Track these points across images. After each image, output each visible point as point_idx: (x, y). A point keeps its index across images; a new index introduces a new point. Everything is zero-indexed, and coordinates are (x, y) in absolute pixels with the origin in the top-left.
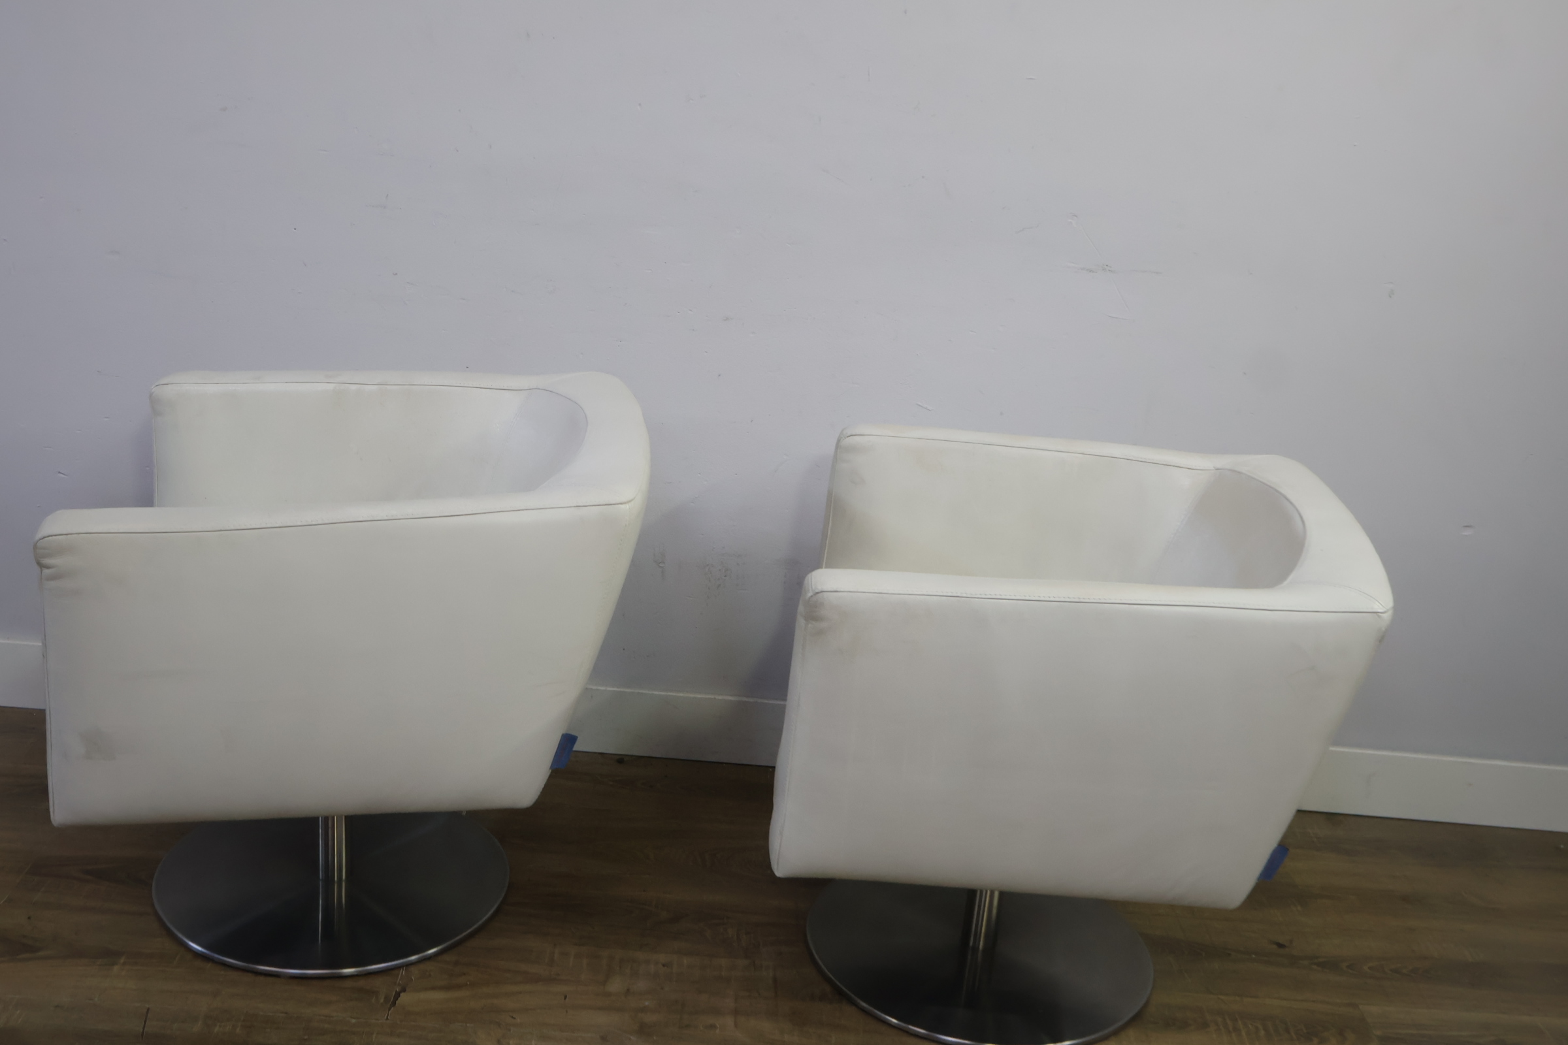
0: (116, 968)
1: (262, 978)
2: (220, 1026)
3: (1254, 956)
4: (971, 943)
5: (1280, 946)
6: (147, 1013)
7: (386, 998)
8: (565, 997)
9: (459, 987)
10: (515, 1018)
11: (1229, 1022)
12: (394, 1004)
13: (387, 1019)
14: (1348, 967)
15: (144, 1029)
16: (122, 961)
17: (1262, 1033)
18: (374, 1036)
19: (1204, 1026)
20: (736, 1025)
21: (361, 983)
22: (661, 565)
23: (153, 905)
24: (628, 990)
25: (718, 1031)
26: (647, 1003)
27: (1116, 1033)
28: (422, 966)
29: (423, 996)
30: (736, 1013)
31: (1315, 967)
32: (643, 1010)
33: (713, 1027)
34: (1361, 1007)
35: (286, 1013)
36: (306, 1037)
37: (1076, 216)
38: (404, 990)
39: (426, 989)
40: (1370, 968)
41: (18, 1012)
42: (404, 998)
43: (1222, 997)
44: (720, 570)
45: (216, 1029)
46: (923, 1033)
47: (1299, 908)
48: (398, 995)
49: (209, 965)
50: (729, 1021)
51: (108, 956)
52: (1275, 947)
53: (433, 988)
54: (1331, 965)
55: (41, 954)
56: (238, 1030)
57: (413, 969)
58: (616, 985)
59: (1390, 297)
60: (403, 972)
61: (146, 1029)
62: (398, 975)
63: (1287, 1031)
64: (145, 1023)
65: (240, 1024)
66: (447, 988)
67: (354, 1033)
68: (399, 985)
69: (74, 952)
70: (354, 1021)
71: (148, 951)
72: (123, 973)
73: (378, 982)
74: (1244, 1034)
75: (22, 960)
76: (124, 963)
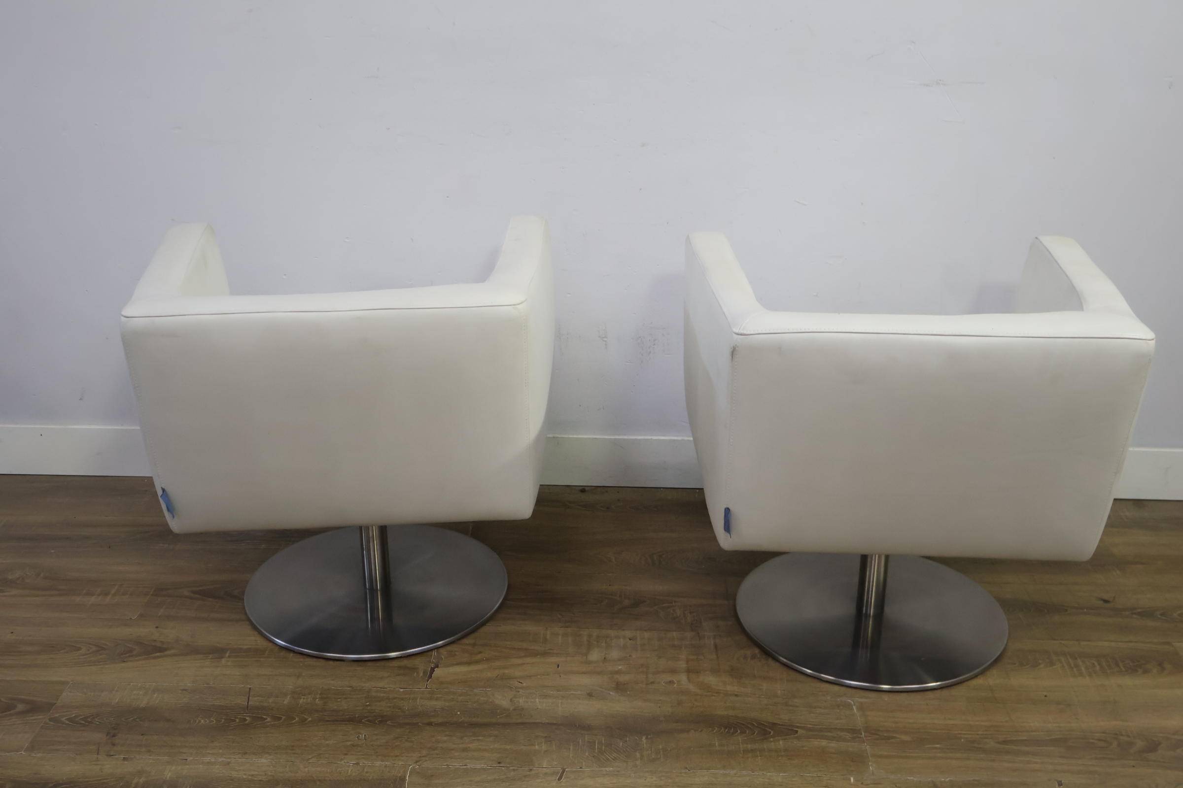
0: (224, 660)
1: (331, 663)
2: (304, 699)
3: (1085, 610)
4: (864, 611)
5: (1106, 601)
6: (250, 691)
7: (425, 672)
8: (558, 666)
9: (477, 662)
10: (521, 683)
11: (1070, 660)
12: (430, 677)
13: (427, 688)
14: (1162, 615)
15: (248, 703)
16: (227, 655)
17: (1098, 668)
18: (418, 700)
19: (1051, 663)
20: (689, 680)
21: (405, 662)
22: (605, 339)
23: (246, 613)
24: (605, 658)
25: (675, 686)
26: (620, 668)
27: (982, 672)
28: (449, 648)
29: (452, 669)
30: (688, 671)
31: (1135, 616)
32: (618, 672)
33: (671, 682)
34: (1174, 644)
35: (351, 687)
36: (368, 703)
37: (913, 42)
38: (437, 666)
39: (453, 665)
41: (156, 695)
42: (437, 671)
43: (1063, 642)
44: (650, 340)
45: (301, 701)
46: (832, 680)
47: (1118, 572)
48: (433, 670)
50: (683, 678)
51: (217, 652)
52: (1102, 602)
53: (459, 664)
54: (1147, 614)
55: (168, 652)
56: (317, 701)
57: (442, 650)
58: (595, 655)
59: (1170, 88)
60: (434, 653)
61: (249, 703)
62: (432, 655)
63: (1117, 665)
64: (249, 698)
65: (318, 696)
66: (469, 663)
67: (403, 699)
68: (433, 662)
69: (192, 650)
70: (402, 690)
71: (246, 647)
72: (229, 664)
73: (417, 661)
74: (1083, 669)
75: (154, 658)
76: (229, 657)
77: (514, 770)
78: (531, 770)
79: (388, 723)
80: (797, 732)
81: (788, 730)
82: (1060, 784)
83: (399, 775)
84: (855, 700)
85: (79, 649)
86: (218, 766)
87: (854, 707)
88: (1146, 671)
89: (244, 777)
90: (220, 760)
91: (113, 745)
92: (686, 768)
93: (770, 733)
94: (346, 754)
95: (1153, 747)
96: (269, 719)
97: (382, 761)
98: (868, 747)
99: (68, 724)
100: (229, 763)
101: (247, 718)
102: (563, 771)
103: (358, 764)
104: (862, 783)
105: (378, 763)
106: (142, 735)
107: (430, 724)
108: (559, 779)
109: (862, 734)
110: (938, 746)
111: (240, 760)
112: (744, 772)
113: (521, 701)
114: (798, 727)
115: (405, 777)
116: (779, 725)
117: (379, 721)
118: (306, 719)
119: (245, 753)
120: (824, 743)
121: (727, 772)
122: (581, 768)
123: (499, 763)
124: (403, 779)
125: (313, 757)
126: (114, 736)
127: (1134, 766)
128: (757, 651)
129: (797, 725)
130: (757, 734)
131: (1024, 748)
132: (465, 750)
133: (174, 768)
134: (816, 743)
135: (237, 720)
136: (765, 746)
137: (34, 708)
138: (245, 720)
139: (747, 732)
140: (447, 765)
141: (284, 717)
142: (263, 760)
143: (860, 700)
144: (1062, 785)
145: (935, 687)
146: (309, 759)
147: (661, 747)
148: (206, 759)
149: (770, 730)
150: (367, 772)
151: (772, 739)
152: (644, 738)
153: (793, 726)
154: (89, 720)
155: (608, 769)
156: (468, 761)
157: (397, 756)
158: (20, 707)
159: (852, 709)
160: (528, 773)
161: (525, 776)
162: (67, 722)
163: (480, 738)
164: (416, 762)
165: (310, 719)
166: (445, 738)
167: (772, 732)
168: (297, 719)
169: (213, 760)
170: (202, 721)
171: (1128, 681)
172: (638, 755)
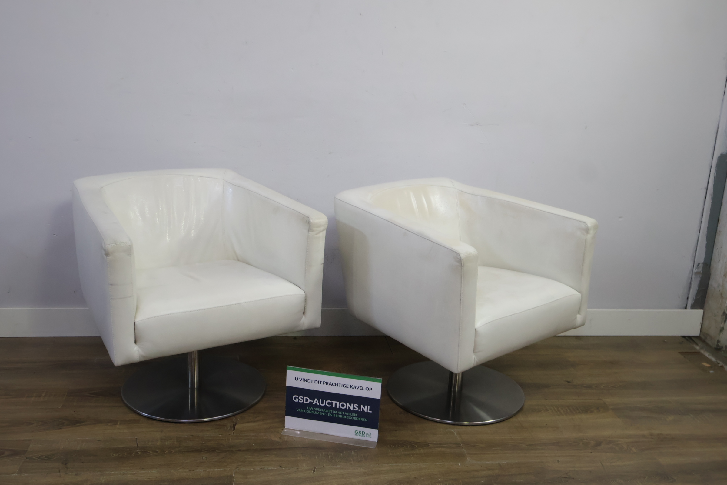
0: (118, 426)
1: (178, 424)
2: (168, 442)
3: (559, 386)
5: (569, 382)
6: (136, 440)
7: (231, 427)
9: (257, 421)
11: (555, 408)
12: (234, 429)
13: (233, 434)
14: (596, 387)
15: (137, 445)
16: (119, 423)
17: (569, 411)
18: (230, 440)
19: (547, 410)
21: (219, 423)
23: (125, 403)
28: (241, 415)
29: (245, 425)
31: (583, 388)
34: (603, 399)
35: (192, 435)
36: (204, 443)
37: (465, 104)
38: (237, 424)
39: (245, 423)
40: (604, 387)
41: (84, 444)
42: (237, 426)
43: (551, 401)
45: (167, 443)
48: (234, 426)
49: (155, 422)
51: (113, 422)
52: (566, 383)
53: (248, 422)
54: (589, 387)
55: (85, 423)
56: (175, 443)
57: (238, 416)
60: (234, 417)
62: (232, 419)
63: (578, 410)
64: (137, 443)
65: (175, 440)
66: (254, 422)
67: (222, 440)
68: (234, 422)
69: (98, 422)
70: (220, 436)
71: (128, 419)
72: (121, 427)
73: (225, 422)
74: (562, 412)
75: (77, 426)
76: (120, 424)
77: (289, 469)
78: (298, 469)
79: (217, 451)
80: (429, 445)
81: (425, 445)
82: (559, 461)
83: (229, 474)
84: (455, 431)
85: (32, 424)
86: (129, 475)
87: (455, 433)
88: (592, 412)
89: (145, 479)
90: (130, 472)
91: (67, 468)
92: (377, 464)
93: (416, 446)
94: (198, 466)
95: (599, 444)
96: (151, 452)
97: (218, 468)
98: (465, 450)
99: (37, 460)
100: (135, 474)
101: (139, 452)
102: (315, 468)
103: (206, 470)
104: (465, 466)
105: (216, 470)
106: (82, 463)
107: (239, 450)
108: (314, 471)
109: (461, 445)
110: (499, 448)
111: (141, 472)
112: (406, 464)
113: (285, 438)
114: (429, 443)
115: (232, 475)
116: (419, 442)
117: (212, 450)
118: (172, 451)
119: (143, 469)
120: (443, 450)
121: (398, 464)
122: (324, 466)
123: (281, 466)
124: (231, 476)
125: (180, 469)
126: (66, 464)
127: (591, 452)
128: (402, 410)
129: (429, 442)
130: (409, 447)
131: (539, 447)
132: (261, 461)
133: (105, 477)
134: (440, 449)
135: (134, 454)
136: (414, 452)
137: (15, 453)
138: (138, 453)
139: (404, 446)
140: (253, 469)
141: (159, 451)
142: (154, 471)
143: (457, 430)
144: (559, 462)
145: (493, 423)
146: (178, 470)
147: (362, 455)
148: (123, 472)
149: (415, 445)
150: (211, 474)
151: (417, 449)
152: (353, 452)
153: (426, 443)
154: (49, 457)
155: (337, 466)
156: (264, 466)
157: (225, 466)
158: (7, 453)
159: (454, 434)
160: (297, 470)
161: (296, 471)
162: (37, 459)
163: (268, 456)
164: (237, 468)
165: (174, 451)
166: (249, 457)
167: (417, 446)
168: (167, 451)
169: (126, 473)
170: (114, 455)
171: (584, 416)
172: (351, 459)
